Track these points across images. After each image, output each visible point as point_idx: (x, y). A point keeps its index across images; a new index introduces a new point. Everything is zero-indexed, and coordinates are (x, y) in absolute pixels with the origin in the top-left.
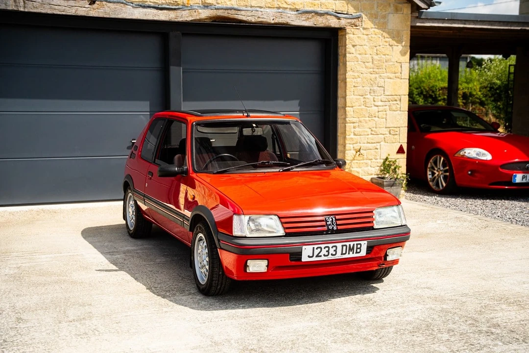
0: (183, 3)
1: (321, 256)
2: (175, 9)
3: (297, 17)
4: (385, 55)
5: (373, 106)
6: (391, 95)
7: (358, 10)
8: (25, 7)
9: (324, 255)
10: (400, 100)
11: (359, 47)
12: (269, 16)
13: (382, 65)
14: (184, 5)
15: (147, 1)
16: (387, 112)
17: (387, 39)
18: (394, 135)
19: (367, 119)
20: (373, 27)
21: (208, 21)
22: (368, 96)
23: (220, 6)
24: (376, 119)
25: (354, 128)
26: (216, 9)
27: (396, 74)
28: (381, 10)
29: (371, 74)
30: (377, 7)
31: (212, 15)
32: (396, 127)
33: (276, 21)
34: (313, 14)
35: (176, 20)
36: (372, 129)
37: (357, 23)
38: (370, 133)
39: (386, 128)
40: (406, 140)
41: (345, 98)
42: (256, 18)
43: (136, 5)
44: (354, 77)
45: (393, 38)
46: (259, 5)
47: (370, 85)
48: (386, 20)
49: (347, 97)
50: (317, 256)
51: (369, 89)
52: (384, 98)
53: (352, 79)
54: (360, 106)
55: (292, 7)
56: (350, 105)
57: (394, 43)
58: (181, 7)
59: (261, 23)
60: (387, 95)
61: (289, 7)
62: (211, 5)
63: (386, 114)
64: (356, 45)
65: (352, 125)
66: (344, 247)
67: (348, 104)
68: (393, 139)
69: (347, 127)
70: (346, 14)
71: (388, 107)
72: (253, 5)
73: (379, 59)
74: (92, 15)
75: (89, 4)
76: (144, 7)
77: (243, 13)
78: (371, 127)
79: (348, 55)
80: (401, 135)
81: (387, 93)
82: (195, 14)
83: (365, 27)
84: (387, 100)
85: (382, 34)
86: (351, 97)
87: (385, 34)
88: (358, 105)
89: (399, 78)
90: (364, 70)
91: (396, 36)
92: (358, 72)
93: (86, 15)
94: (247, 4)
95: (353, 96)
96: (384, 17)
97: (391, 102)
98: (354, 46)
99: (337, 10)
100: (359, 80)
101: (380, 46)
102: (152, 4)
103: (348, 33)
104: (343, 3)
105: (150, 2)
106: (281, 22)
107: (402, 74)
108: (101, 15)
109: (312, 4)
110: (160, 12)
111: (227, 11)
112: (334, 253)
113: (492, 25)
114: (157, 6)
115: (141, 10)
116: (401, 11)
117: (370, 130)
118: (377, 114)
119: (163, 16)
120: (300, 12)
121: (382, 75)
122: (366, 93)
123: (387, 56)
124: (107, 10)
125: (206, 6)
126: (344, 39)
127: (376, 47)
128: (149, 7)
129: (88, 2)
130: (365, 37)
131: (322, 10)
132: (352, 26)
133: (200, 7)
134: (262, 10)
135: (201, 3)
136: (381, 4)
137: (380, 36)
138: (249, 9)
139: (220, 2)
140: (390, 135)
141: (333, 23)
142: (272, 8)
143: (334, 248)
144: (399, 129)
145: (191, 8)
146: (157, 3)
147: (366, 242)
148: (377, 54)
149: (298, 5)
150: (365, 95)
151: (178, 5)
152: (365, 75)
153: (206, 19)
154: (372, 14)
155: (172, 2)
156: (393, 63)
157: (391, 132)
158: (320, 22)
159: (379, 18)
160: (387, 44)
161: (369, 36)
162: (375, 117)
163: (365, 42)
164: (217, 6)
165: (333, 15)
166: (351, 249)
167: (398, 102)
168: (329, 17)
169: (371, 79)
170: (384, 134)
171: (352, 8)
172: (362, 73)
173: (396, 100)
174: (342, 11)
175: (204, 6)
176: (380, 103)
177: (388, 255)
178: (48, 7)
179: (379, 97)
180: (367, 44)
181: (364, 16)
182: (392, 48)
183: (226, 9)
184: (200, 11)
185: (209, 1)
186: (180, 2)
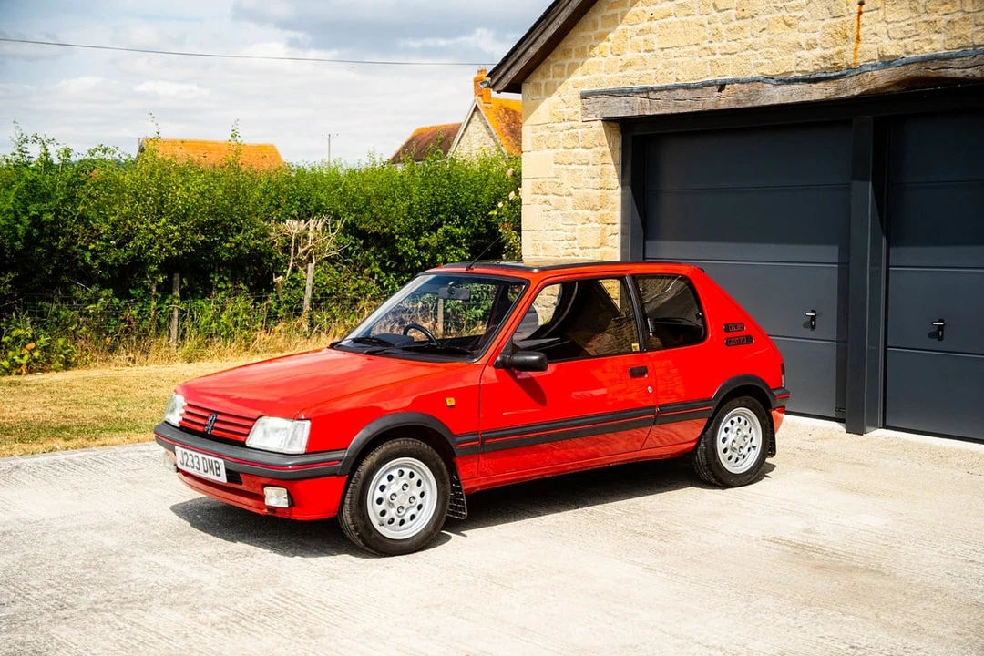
0: (847, 63)
2: (835, 78)
8: (650, 109)
14: (849, 68)
15: (792, 72)
21: (896, 90)
23: (911, 57)
26: (903, 65)
31: (898, 78)
35: (837, 97)
43: (777, 81)
58: (845, 72)
62: (894, 58)
72: (976, 43)
74: (721, 108)
75: (718, 92)
76: (789, 82)
77: (956, 62)
82: (867, 81)
93: (715, 109)
94: (965, 43)
102: (800, 76)
105: (798, 72)
108: (733, 106)
110: (813, 85)
111: (924, 66)
114: (808, 77)
115: (785, 88)
119: (817, 93)
124: (741, 96)
125: (887, 62)
128: (797, 81)
129: (717, 88)
133: (876, 65)
135: (876, 58)
138: (970, 52)
139: (912, 51)
145: (861, 71)
146: (806, 71)
151: (840, 68)
153: (888, 87)
155: (830, 66)
164: (907, 58)
175: (884, 63)
183: (925, 60)
184: (876, 73)
185: (892, 49)
186: (842, 63)
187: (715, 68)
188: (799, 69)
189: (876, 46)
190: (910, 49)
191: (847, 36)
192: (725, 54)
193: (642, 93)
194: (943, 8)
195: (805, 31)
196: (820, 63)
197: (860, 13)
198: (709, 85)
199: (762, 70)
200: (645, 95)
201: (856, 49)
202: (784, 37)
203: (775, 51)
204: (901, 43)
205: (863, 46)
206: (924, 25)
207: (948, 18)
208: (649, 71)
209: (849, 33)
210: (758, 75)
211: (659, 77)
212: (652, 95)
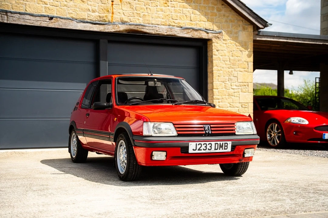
0: (109, 20)
1: (201, 150)
2: (103, 24)
3: (181, 31)
4: (237, 57)
5: (230, 88)
6: (242, 82)
7: (220, 28)
8: (7, 20)
9: (204, 149)
10: (248, 85)
11: (221, 51)
12: (163, 30)
13: (236, 63)
14: (109, 22)
15: (86, 19)
16: (240, 93)
17: (238, 47)
18: (245, 108)
19: (227, 97)
20: (230, 39)
21: (125, 33)
22: (228, 82)
23: (132, 23)
24: (233, 97)
25: (219, 102)
26: (129, 25)
27: (245, 69)
28: (234, 29)
29: (229, 68)
30: (232, 27)
31: (127, 29)
32: (246, 103)
33: (168, 34)
34: (191, 30)
35: (104, 31)
36: (231, 103)
37: (219, 36)
38: (229, 106)
39: (239, 103)
40: (252, 111)
41: (212, 83)
42: (155, 31)
43: (79, 21)
44: (218, 70)
45: (242, 46)
46: (157, 23)
47: (229, 76)
48: (237, 35)
49: (214, 82)
50: (199, 150)
51: (228, 78)
52: (238, 84)
53: (217, 71)
54: (222, 88)
55: (178, 25)
56: (216, 88)
57: (242, 49)
58: (107, 23)
59: (158, 34)
60: (239, 82)
61: (176, 25)
62: (126, 22)
63: (239, 94)
64: (219, 50)
65: (217, 100)
66: (217, 145)
67: (215, 87)
68: (244, 110)
69: (214, 102)
70: (212, 31)
71: (240, 90)
72: (153, 23)
73: (234, 59)
74: (50, 26)
75: (49, 20)
76: (84, 22)
77: (147, 28)
78: (229, 102)
79: (214, 56)
80: (249, 108)
81: (239, 81)
82: (116, 28)
83: (224, 39)
84: (239, 85)
85: (235, 44)
86: (216, 83)
87: (237, 44)
88: (221, 88)
89: (246, 71)
90: (224, 66)
91: (244, 45)
92: (220, 67)
93: (47, 26)
94: (149, 22)
95: (217, 82)
96: (236, 33)
97: (242, 87)
98: (217, 50)
99: (206, 28)
100: (221, 72)
101: (234, 51)
102: (89, 21)
103: (214, 43)
104: (210, 24)
105: (88, 19)
106: (171, 34)
107: (249, 69)
108: (56, 27)
109: (190, 23)
110: (94, 25)
111: (136, 27)
112: (210, 148)
113: (304, 41)
114: (92, 22)
115: (82, 24)
116: (247, 30)
117: (229, 104)
118: (233, 94)
119: (96, 28)
120: (183, 28)
121: (236, 69)
122: (226, 81)
123: (238, 57)
124: (61, 24)
125: (123, 23)
126: (211, 46)
127: (231, 51)
128: (87, 22)
129: (49, 18)
130: (225, 45)
131: (197, 27)
132: (216, 38)
133: (120, 23)
134: (159, 26)
135: (120, 21)
136: (234, 25)
137: (234, 45)
138: (151, 25)
139: (132, 21)
140: (242, 108)
141: (204, 36)
142: (165, 25)
143: (210, 145)
144: (247, 104)
145: (114, 24)
146: (92, 20)
147: (231, 142)
148: (232, 56)
149: (182, 24)
150: (226, 82)
151: (106, 21)
152: (225, 69)
153: (123, 31)
154: (229, 31)
155: (102, 20)
156: (242, 62)
157: (243, 106)
158: (196, 35)
159: (233, 33)
160: (239, 50)
161: (227, 45)
162: (232, 96)
163: (225, 49)
164: (131, 23)
165: (204, 31)
166: (221, 146)
167: (247, 87)
168: (201, 32)
169: (229, 72)
170: (238, 107)
171: (216, 27)
172: (223, 68)
173: (245, 86)
174: (210, 29)
175: (122, 23)
176: (235, 87)
177: (245, 153)
178: (23, 20)
179: (235, 83)
180: (226, 49)
181: (223, 32)
182: (242, 53)
183: (136, 25)
184: (120, 26)
185: (126, 19)
186: (107, 20)
187: (47, 10)
188: (89, 18)
189: (120, 17)
190: (132, 20)
191: (108, 11)
192: (53, 6)
193: (3, 12)
194: (141, 10)
195: (91, 5)
196: (98, 18)
197: (112, 5)
198: (44, 16)
199: (72, 15)
200: (4, 14)
201: (112, 16)
202: (82, 5)
203: (77, 9)
204: (128, 17)
205: (114, 16)
206: (136, 14)
207: (144, 14)
208: (7, 3)
209: (109, 10)
210: (70, 17)
211: (14, 7)
212: (9, 14)
